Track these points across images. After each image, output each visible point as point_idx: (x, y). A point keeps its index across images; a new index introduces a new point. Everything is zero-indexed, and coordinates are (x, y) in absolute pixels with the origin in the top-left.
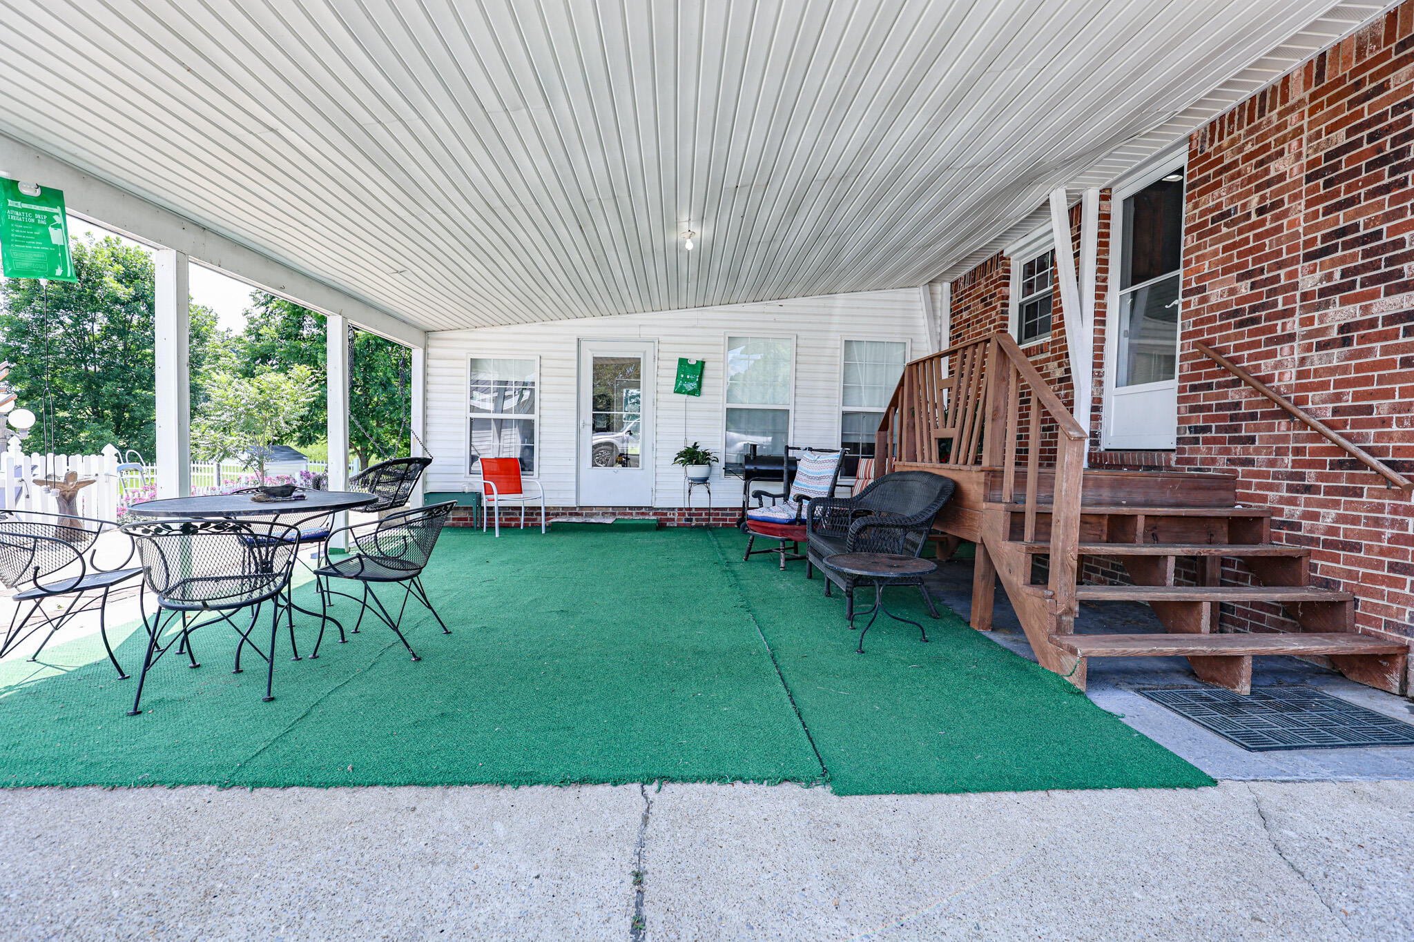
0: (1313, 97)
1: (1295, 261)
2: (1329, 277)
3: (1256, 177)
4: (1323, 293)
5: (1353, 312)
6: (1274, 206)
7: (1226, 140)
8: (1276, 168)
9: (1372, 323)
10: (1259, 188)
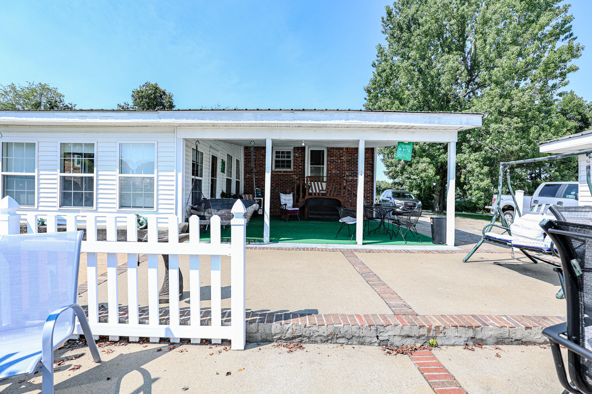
0: (347, 152)
1: (345, 170)
2: (349, 174)
3: (339, 158)
4: (349, 175)
5: (352, 178)
6: (342, 163)
7: (334, 151)
8: (342, 158)
9: (354, 180)
10: (340, 160)
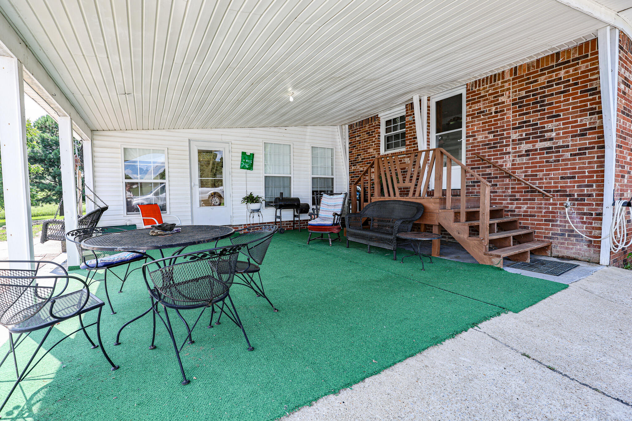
0: (513, 79)
1: (509, 129)
2: (521, 135)
3: (494, 101)
4: (519, 140)
5: (530, 146)
6: (501, 111)
7: (481, 88)
8: (501, 99)
9: (536, 150)
10: (495, 105)
